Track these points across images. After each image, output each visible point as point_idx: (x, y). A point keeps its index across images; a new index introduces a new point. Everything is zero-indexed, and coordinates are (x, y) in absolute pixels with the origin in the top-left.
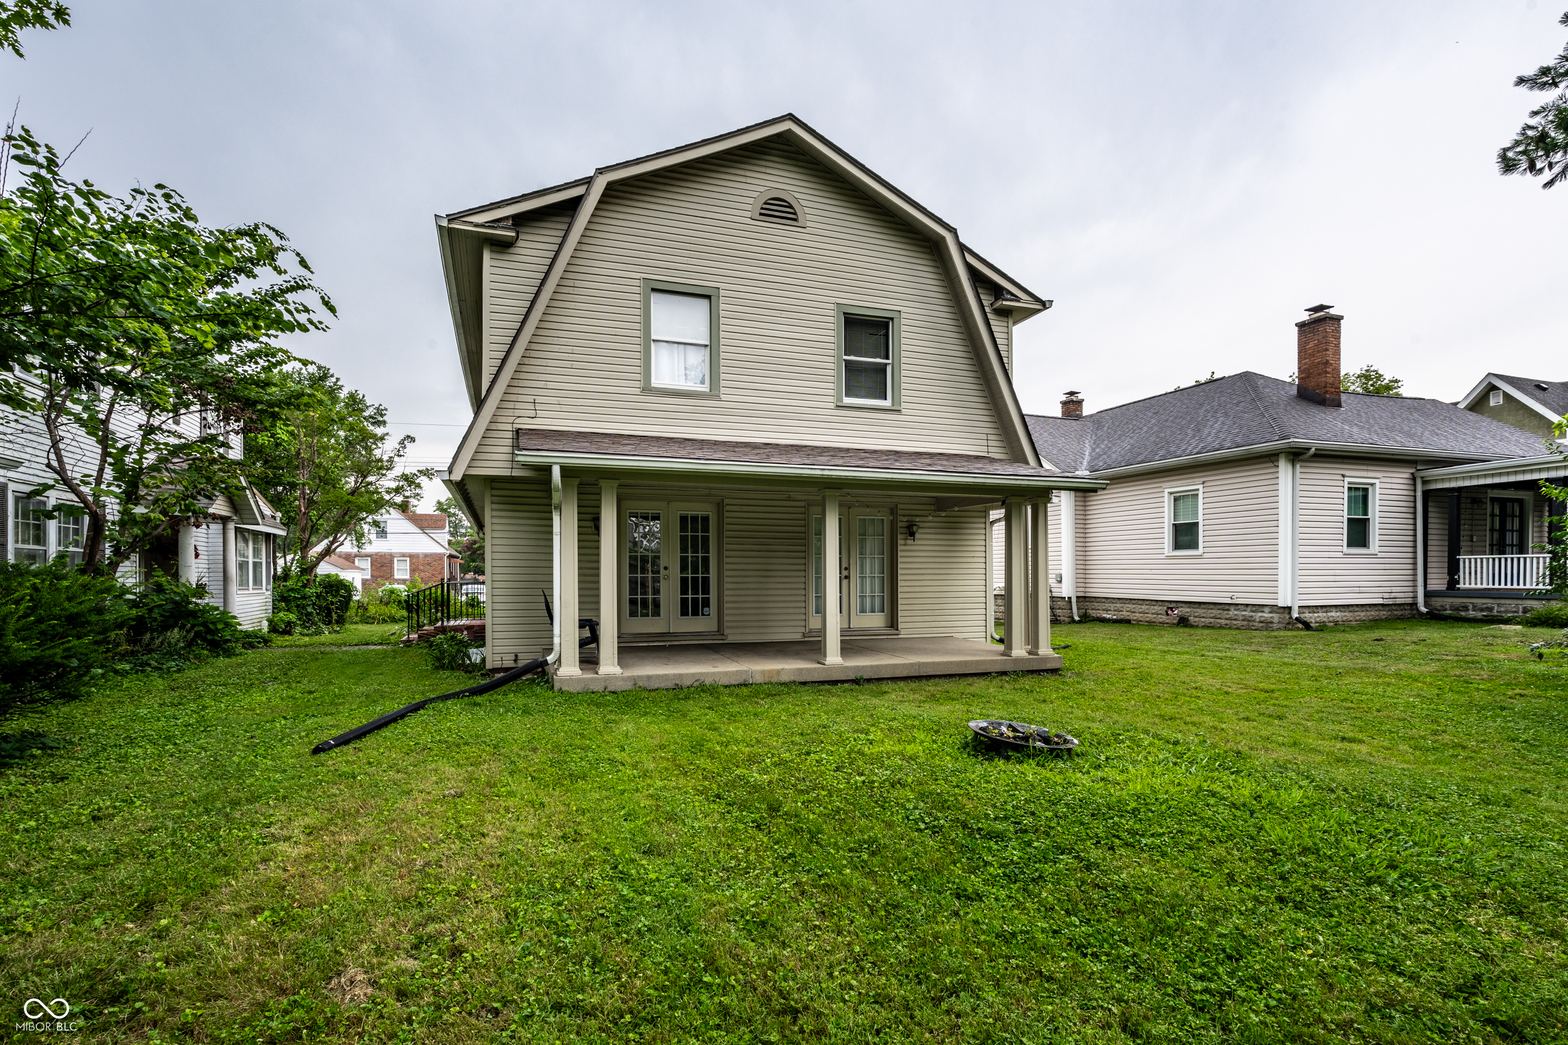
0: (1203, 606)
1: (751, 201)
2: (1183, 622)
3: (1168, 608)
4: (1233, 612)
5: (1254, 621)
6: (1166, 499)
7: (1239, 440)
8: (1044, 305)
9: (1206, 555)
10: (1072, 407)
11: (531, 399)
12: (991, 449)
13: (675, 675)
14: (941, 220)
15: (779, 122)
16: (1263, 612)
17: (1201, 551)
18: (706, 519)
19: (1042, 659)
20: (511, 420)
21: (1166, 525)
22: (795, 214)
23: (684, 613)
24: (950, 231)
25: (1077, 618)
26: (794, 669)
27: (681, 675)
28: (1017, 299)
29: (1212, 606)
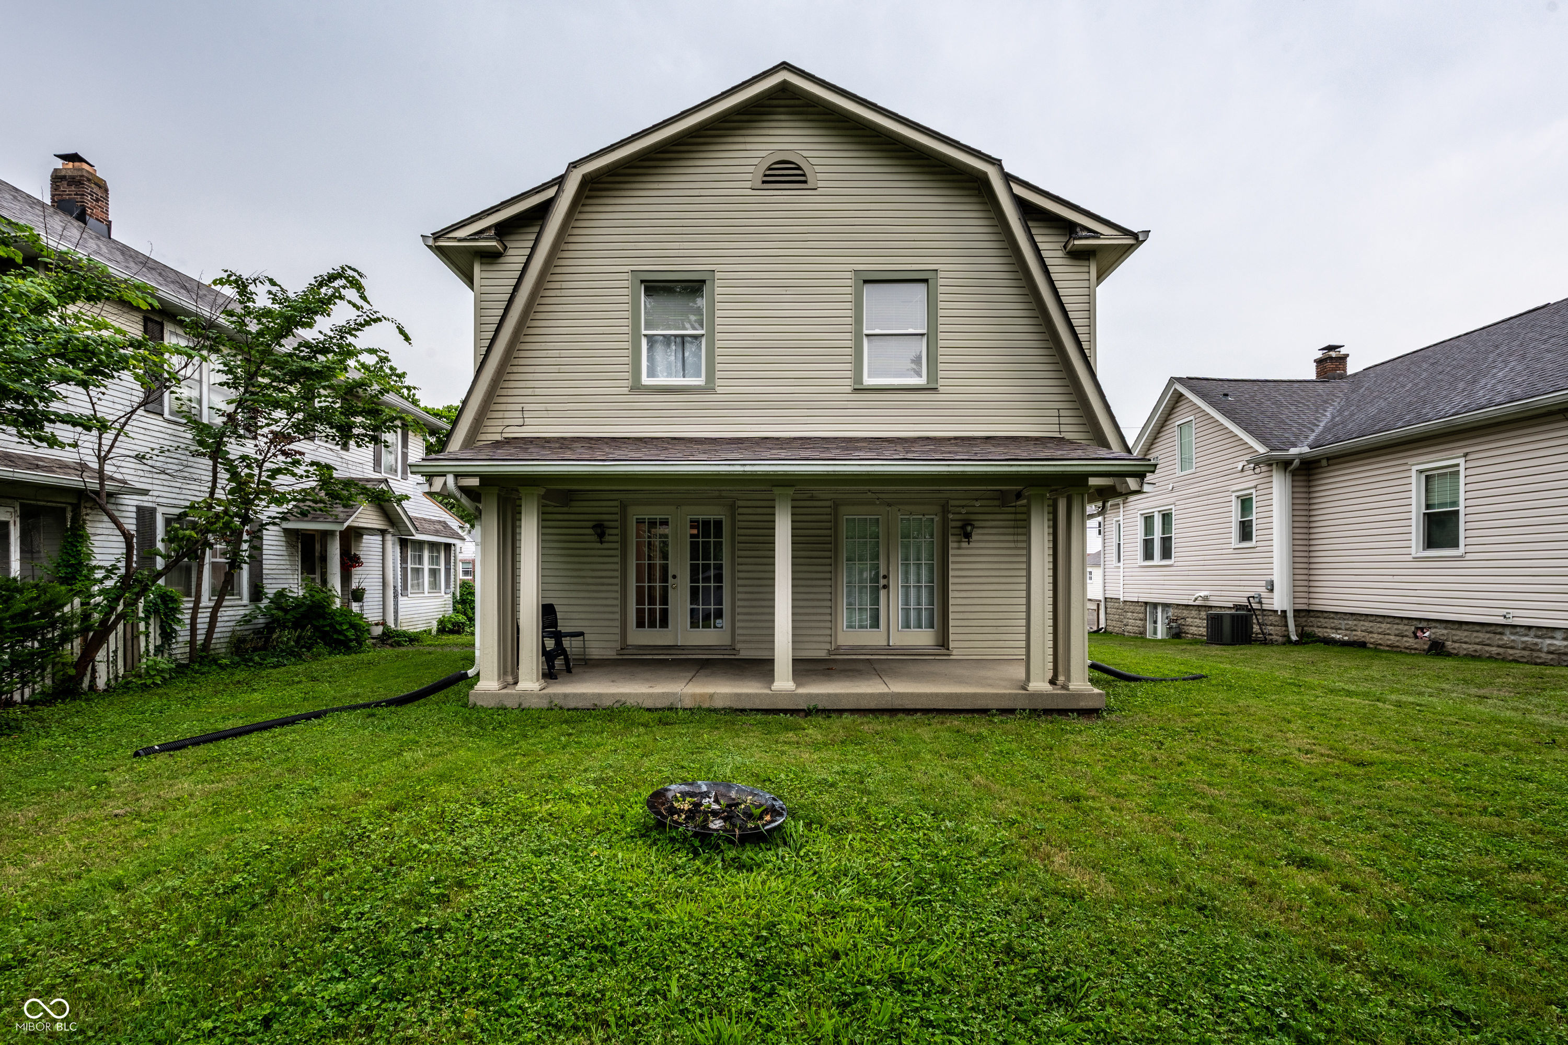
0: (1464, 627)
1: (751, 169)
2: (1437, 649)
3: (1417, 628)
4: (1508, 637)
5: (1540, 650)
6: (1414, 480)
7: (1518, 391)
8: (1137, 239)
9: (1468, 557)
10: (1329, 365)
11: (519, 407)
12: (1063, 428)
13: (593, 695)
14: (979, 152)
15: (771, 74)
16: (1553, 638)
17: (1461, 550)
18: (718, 524)
19: (1073, 695)
20: (500, 429)
21: (1413, 515)
22: (804, 175)
23: (694, 624)
24: (993, 164)
25: (1294, 638)
26: (731, 694)
27: (600, 695)
28: (1096, 235)
29: (1477, 628)
